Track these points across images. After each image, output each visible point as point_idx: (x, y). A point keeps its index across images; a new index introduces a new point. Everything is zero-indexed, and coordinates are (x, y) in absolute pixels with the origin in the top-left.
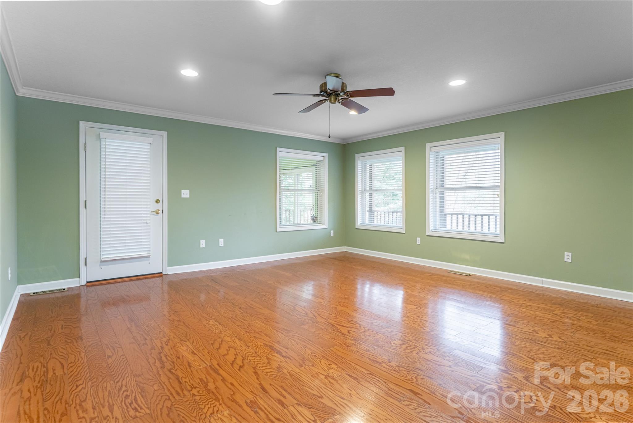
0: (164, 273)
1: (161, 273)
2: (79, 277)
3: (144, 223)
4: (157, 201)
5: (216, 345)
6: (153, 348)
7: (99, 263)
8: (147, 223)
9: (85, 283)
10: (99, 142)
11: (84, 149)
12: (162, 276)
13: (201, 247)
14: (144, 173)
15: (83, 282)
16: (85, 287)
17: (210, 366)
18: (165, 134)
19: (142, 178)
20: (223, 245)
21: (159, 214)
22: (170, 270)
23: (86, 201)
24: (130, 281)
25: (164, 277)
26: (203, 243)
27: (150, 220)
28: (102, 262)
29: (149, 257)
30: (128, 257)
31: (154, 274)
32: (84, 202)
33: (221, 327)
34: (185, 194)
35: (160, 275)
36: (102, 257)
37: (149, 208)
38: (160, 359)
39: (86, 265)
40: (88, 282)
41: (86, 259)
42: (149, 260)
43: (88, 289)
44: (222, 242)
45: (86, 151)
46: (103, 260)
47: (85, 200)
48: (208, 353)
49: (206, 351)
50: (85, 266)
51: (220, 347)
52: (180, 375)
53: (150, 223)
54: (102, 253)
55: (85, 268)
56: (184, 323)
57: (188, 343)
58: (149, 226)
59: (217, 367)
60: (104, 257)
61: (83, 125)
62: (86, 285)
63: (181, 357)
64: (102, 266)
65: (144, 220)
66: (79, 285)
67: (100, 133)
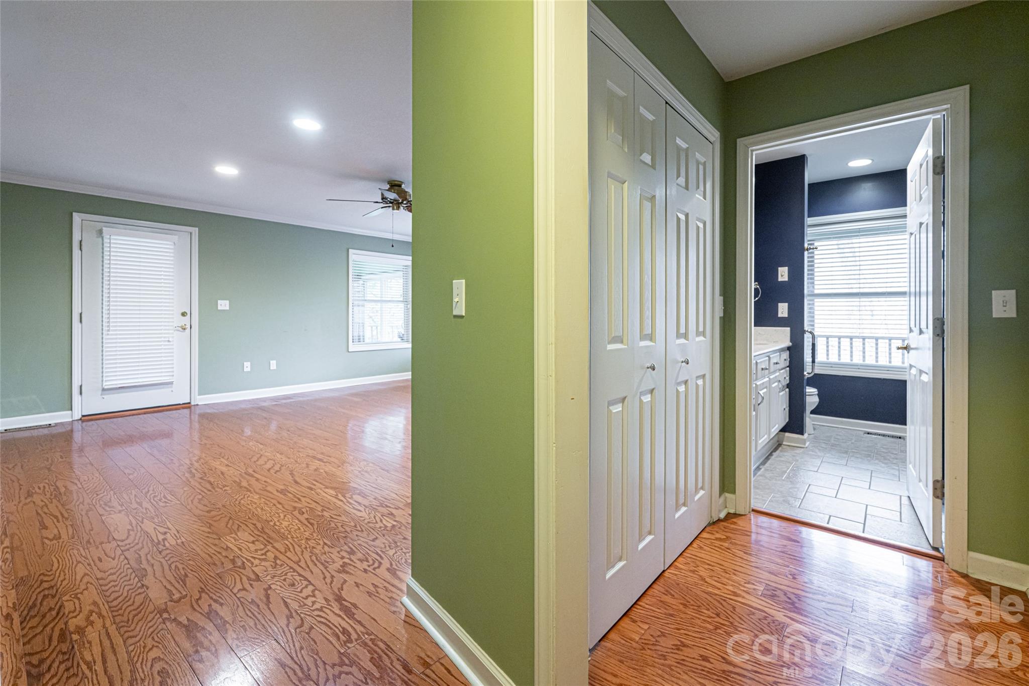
0: (193, 403)
1: (189, 403)
2: (71, 410)
3: (165, 341)
4: (184, 314)
5: (255, 459)
6: (181, 465)
7: (100, 392)
8: (169, 341)
9: (80, 417)
10: (100, 239)
11: (79, 248)
12: (190, 408)
13: (245, 370)
14: (164, 271)
15: (77, 416)
16: (80, 422)
17: (245, 473)
18: (195, 231)
19: (163, 285)
20: (275, 368)
21: (186, 330)
22: (201, 400)
23: (81, 314)
24: (145, 413)
25: (193, 408)
26: (247, 366)
27: (173, 337)
28: (104, 390)
29: (171, 383)
30: (141, 384)
31: (180, 404)
32: (79, 315)
33: (261, 446)
34: (224, 305)
35: (187, 406)
36: (104, 385)
37: (173, 322)
38: (191, 472)
39: (81, 393)
40: (83, 416)
41: (81, 386)
42: (172, 387)
43: (84, 424)
44: (273, 364)
45: (81, 251)
46: (106, 387)
47: (80, 312)
48: (245, 464)
49: (242, 464)
50: (80, 396)
51: (257, 461)
52: (212, 480)
53: (173, 341)
54: (104, 379)
55: (80, 398)
56: (218, 446)
57: (222, 460)
58: (172, 345)
59: (253, 473)
60: (107, 383)
61: (77, 218)
62: (81, 419)
63: (213, 470)
64: (104, 395)
65: (165, 337)
66: (71, 420)
67: (104, 228)
